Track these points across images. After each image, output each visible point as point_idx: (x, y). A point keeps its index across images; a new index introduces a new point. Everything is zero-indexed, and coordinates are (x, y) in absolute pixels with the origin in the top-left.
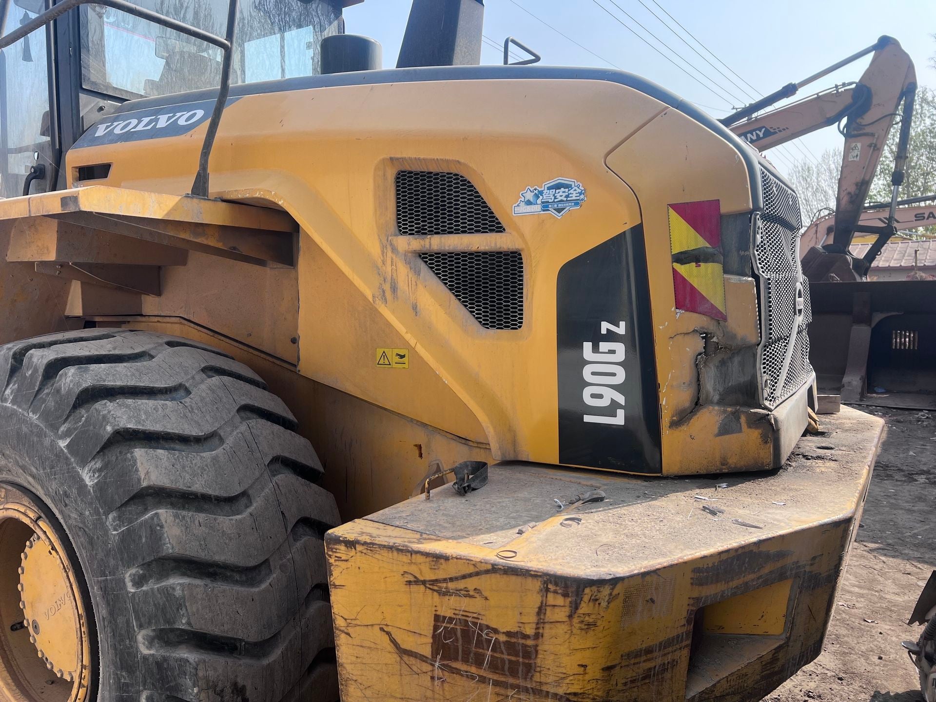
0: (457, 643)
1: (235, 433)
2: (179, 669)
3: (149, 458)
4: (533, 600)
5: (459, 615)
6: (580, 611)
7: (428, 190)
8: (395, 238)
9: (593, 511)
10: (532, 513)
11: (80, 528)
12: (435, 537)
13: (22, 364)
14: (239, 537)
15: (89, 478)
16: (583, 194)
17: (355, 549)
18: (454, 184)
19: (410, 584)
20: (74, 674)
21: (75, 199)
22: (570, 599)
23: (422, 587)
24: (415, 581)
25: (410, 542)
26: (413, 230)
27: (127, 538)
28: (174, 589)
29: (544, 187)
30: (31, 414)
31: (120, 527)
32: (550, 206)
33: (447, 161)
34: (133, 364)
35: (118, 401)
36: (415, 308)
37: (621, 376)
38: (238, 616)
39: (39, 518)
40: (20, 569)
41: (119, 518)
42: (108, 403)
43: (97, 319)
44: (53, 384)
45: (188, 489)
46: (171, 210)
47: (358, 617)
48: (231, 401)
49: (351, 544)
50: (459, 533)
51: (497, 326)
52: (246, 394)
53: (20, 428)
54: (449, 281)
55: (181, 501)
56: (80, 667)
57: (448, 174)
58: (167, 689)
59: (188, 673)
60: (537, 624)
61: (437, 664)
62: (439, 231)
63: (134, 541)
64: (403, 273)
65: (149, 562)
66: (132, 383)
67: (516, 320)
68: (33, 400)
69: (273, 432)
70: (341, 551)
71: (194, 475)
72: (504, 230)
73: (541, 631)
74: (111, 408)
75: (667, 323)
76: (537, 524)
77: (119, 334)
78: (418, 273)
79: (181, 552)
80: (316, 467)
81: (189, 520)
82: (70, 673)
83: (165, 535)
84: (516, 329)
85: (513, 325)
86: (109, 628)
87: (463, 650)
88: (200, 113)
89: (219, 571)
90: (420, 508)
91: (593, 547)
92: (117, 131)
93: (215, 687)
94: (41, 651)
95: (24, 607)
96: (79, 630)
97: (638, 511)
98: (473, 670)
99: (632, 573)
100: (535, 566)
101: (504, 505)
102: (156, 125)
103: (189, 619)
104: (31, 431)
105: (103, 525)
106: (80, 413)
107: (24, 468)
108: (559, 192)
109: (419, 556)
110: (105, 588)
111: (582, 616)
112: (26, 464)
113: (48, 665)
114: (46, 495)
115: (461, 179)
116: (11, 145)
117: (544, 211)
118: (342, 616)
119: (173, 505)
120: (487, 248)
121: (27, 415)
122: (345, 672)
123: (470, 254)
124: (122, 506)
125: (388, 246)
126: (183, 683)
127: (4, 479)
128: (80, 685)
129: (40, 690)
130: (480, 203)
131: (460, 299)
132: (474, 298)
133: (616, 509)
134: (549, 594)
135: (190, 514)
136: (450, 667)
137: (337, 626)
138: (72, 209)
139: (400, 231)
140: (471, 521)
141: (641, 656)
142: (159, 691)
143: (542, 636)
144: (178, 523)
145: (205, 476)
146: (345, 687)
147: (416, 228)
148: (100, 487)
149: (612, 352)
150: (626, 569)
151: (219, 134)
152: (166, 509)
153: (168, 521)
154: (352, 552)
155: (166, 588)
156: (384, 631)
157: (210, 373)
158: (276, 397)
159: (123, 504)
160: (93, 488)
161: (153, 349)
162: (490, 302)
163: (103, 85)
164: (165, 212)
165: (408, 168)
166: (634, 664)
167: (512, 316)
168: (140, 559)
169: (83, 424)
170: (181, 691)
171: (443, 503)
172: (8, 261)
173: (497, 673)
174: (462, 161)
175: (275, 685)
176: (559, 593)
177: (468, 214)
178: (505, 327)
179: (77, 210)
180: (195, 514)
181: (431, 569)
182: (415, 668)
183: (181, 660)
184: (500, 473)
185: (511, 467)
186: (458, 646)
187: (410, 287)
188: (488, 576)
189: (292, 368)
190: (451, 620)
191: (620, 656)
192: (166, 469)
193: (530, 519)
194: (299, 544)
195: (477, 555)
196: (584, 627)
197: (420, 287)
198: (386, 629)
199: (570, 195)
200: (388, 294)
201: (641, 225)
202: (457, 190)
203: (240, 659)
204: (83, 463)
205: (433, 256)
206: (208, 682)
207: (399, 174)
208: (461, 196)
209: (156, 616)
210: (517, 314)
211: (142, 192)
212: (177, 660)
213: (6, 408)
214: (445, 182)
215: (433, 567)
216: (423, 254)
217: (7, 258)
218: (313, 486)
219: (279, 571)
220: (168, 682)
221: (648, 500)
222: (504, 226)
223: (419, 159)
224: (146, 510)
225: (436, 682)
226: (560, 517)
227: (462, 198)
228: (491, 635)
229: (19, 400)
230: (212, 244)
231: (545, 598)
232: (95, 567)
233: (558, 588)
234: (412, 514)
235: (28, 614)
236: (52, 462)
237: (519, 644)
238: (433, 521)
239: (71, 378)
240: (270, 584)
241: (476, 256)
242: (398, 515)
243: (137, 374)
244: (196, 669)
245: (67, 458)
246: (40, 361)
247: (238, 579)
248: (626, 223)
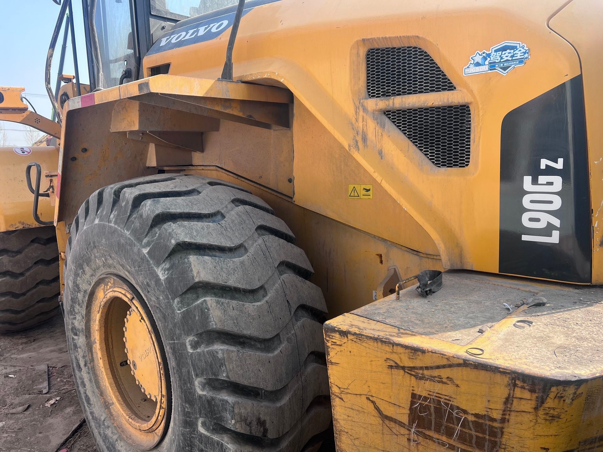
0: (430, 416)
1: (255, 245)
2: (222, 406)
3: (199, 262)
4: (501, 392)
5: (433, 396)
6: (546, 405)
7: (392, 62)
8: (365, 101)
9: (539, 314)
10: (487, 314)
11: (157, 307)
12: (410, 333)
13: (119, 198)
14: (259, 317)
15: (162, 275)
16: (528, 53)
17: (347, 338)
18: (413, 55)
19: (392, 368)
20: (157, 397)
21: (147, 84)
22: (536, 395)
23: (402, 372)
24: (396, 366)
25: (391, 336)
26: (379, 94)
27: (186, 316)
28: (217, 352)
29: (492, 51)
30: (125, 231)
31: (182, 308)
32: (497, 66)
33: (408, 37)
34: (187, 197)
35: (178, 222)
36: (380, 153)
37: (557, 203)
38: (260, 373)
39: (133, 298)
40: (124, 328)
41: (181, 302)
42: (172, 224)
43: (165, 168)
44: (138, 212)
45: (225, 284)
46: (208, 90)
47: (349, 388)
48: (251, 223)
49: (344, 334)
50: (429, 330)
51: (447, 165)
52: (261, 218)
53: (120, 240)
54: (408, 132)
55: (221, 291)
56: (160, 396)
57: (408, 47)
58: (214, 419)
59: (228, 410)
60: (504, 411)
61: (413, 430)
62: (401, 93)
63: (191, 318)
64: (371, 127)
65: (201, 333)
66: (187, 210)
67: (464, 160)
68: (127, 222)
69: (279, 244)
70: (336, 338)
71: (229, 274)
72: (455, 88)
73: (507, 417)
74: (174, 228)
75: (601, 158)
76: (493, 324)
77: (178, 177)
78: (383, 126)
79: (221, 327)
80: (309, 269)
81: (226, 305)
82: (155, 397)
83: (211, 316)
84: (464, 167)
85: (461, 163)
86: (177, 375)
87: (435, 423)
88: (225, 22)
89: (246, 341)
90: (393, 306)
91: (550, 349)
92: (174, 41)
93: (245, 420)
94: (138, 380)
95: (128, 352)
96: (159, 372)
97: (579, 315)
98: (444, 438)
99: (595, 376)
100: (503, 364)
101: (460, 306)
102: (197, 34)
103: (227, 373)
104: (126, 242)
105: (171, 306)
106: (155, 231)
107: (123, 266)
108: (505, 54)
109: (399, 348)
110: (174, 348)
111: (547, 409)
112: (124, 264)
113: (142, 390)
114: (136, 284)
115: (419, 50)
116: (111, 58)
117: (491, 70)
118: (337, 386)
119: (216, 295)
120: (440, 103)
121: (123, 232)
122: (339, 425)
123: (425, 109)
124: (183, 294)
125: (360, 107)
126: (225, 416)
127: (112, 272)
128: (161, 407)
129: (138, 405)
130: (434, 68)
131: (417, 145)
132: (428, 143)
133: (559, 314)
134: (516, 389)
135: (227, 301)
136: (424, 433)
137: (333, 392)
138: (145, 92)
139: (370, 95)
140: (437, 319)
141: (595, 442)
142: (210, 420)
143: (508, 421)
144: (219, 308)
145: (236, 275)
146: (339, 436)
147: (382, 92)
148: (169, 281)
149: (551, 184)
150: (588, 372)
151: (239, 35)
152: (211, 297)
153: (212, 306)
154: (345, 340)
155: (212, 351)
156: (370, 400)
157: (237, 204)
158: (281, 220)
159: (183, 293)
160: (165, 281)
161: (199, 187)
162: (442, 146)
163: (164, 11)
164: (205, 92)
165: (376, 46)
166: (589, 449)
167: (461, 157)
168: (195, 330)
169: (157, 238)
170: (224, 421)
171: (411, 303)
172: (111, 132)
173: (466, 444)
174: (421, 36)
175: (285, 420)
176: (527, 389)
177: (425, 78)
178: (454, 165)
179: (148, 92)
180: (230, 301)
181: (409, 358)
182: (394, 431)
183: (223, 400)
184: (450, 279)
185: (458, 275)
186: (431, 419)
187: (377, 138)
188: (460, 368)
189: (289, 200)
190: (426, 399)
191: (578, 443)
192: (210, 269)
193: (485, 319)
194: (299, 323)
195: (449, 351)
196: (548, 418)
197: (385, 138)
198: (371, 399)
199: (515, 55)
200: (360, 144)
201: (580, 77)
202: (416, 59)
203: (261, 402)
204: (158, 264)
205: (395, 112)
206: (241, 417)
207: (369, 51)
208: (419, 64)
209: (206, 369)
210: (464, 155)
211: (189, 78)
212: (220, 400)
213: (111, 227)
214: (406, 54)
215: (411, 357)
216: (387, 112)
217: (110, 130)
218: (308, 282)
219: (287, 342)
220: (215, 414)
221: (585, 306)
222: (455, 85)
223: (386, 38)
224: (198, 298)
225: (412, 443)
226: (511, 319)
227: (419, 66)
228: (461, 414)
229: (118, 221)
230: (235, 113)
231: (512, 392)
232: (167, 334)
233: (525, 385)
234: (388, 311)
235: (130, 356)
236: (139, 263)
237: (486, 425)
238: (405, 318)
239: (149, 207)
240: (281, 351)
241: (431, 111)
242: (377, 312)
243: (190, 204)
244: (233, 408)
245: (148, 261)
246: (130, 196)
247: (259, 347)
248: (567, 75)
